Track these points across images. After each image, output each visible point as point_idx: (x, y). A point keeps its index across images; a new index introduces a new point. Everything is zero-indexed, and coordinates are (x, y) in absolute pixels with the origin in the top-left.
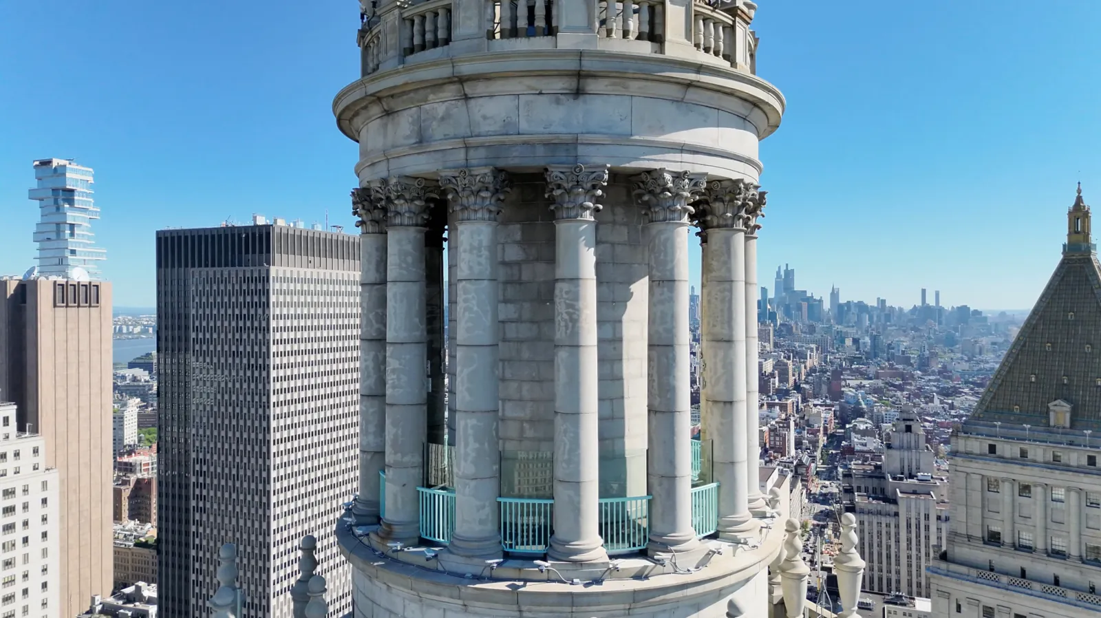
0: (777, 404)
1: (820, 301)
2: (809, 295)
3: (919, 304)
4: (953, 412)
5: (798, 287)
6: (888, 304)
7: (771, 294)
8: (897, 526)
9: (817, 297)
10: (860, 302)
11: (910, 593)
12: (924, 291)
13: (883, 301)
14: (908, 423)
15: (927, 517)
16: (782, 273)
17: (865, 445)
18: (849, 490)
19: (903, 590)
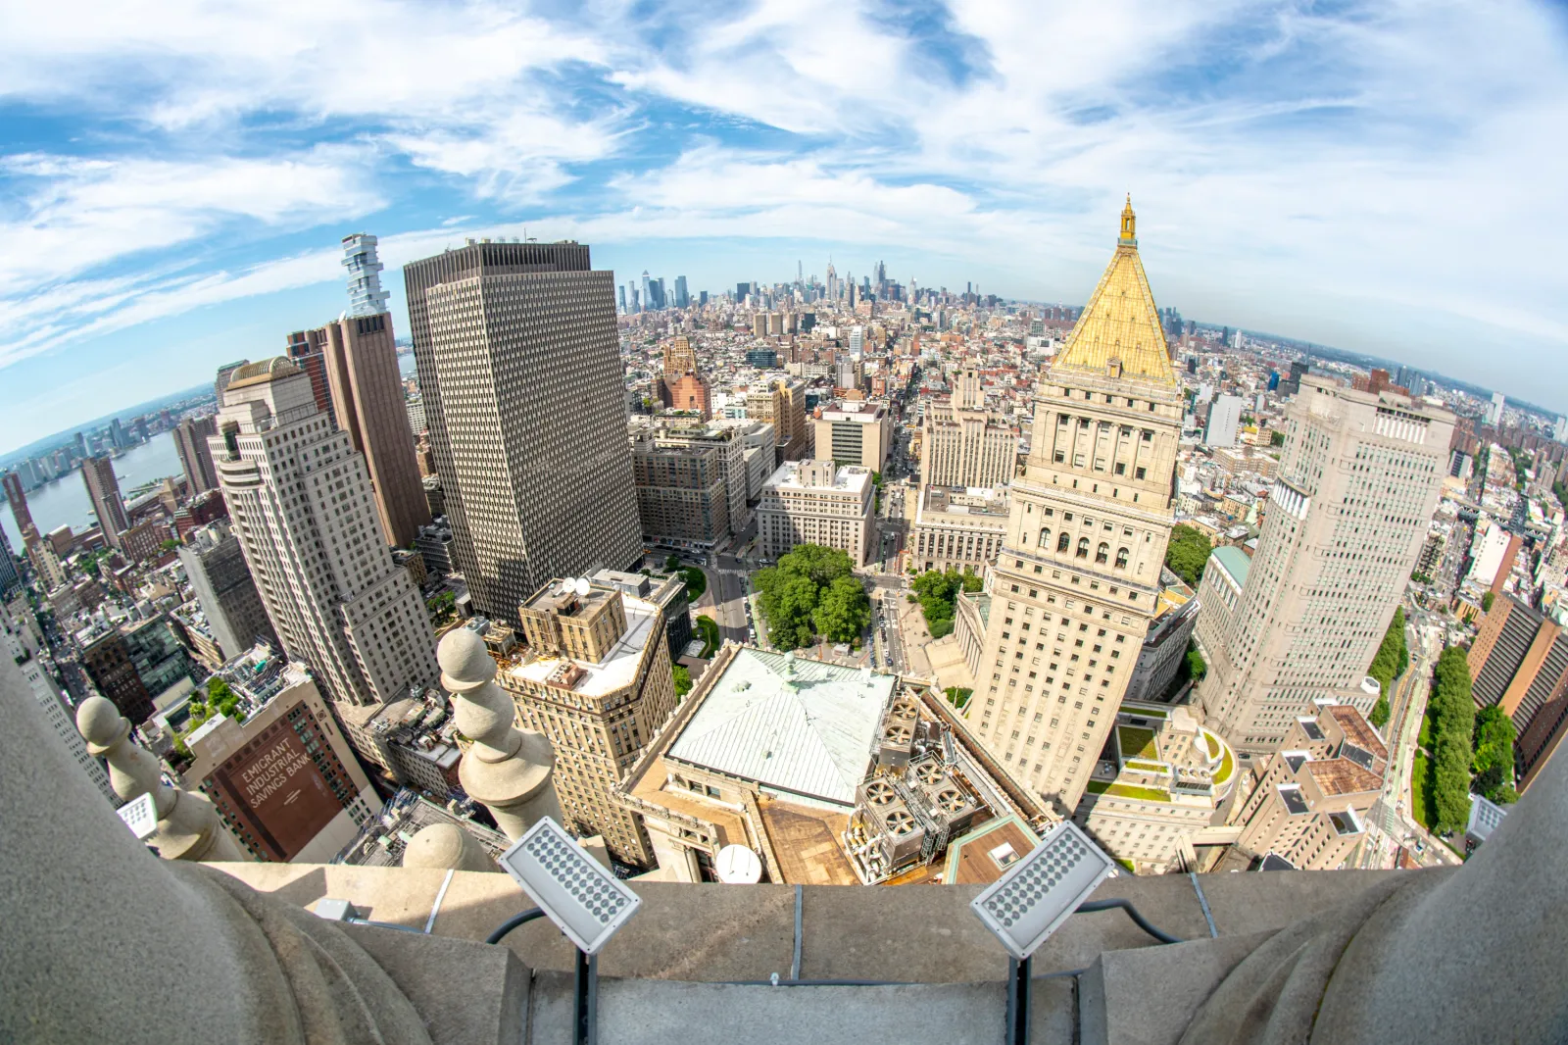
0: (877, 359)
1: (904, 287)
2: (896, 282)
3: (966, 291)
5: (889, 276)
6: (947, 291)
7: (871, 282)
8: (960, 442)
9: (902, 284)
11: (964, 484)
12: (969, 283)
13: (945, 289)
14: (970, 371)
16: (879, 266)
17: (936, 386)
18: (929, 418)
19: (960, 483)
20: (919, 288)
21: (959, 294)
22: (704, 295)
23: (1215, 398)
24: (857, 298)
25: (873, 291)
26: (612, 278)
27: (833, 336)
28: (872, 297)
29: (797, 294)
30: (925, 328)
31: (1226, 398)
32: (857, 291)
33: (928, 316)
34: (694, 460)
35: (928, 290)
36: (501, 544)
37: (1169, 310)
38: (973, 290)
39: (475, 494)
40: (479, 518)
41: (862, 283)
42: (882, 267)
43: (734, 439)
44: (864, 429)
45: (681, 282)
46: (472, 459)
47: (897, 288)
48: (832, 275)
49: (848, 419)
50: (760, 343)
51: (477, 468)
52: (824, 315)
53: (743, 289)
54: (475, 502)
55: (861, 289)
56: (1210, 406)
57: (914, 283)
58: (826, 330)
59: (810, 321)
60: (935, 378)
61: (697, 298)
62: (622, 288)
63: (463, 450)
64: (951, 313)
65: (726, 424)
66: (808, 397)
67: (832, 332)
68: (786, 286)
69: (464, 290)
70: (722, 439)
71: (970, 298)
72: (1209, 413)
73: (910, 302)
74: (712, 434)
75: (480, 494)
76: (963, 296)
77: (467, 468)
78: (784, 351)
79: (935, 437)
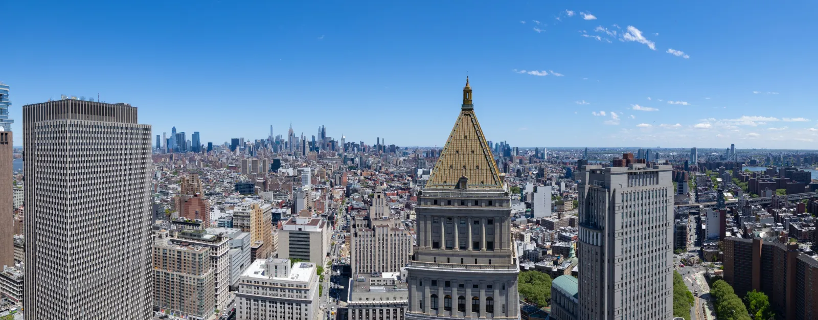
0: (320, 189)
1: (337, 142)
2: (332, 139)
3: (376, 144)
4: (391, 189)
5: (327, 135)
6: (364, 144)
7: (316, 139)
8: (375, 241)
9: (336, 140)
10: (353, 143)
11: (379, 271)
12: (378, 138)
13: (363, 143)
14: (379, 194)
15: (387, 235)
16: (321, 129)
17: (358, 205)
18: (354, 226)
19: (377, 270)
20: (346, 142)
21: (372, 145)
22: (210, 144)
23: (535, 190)
24: (307, 150)
25: (317, 145)
26: (150, 130)
27: (291, 174)
28: (317, 149)
29: (269, 146)
30: (351, 168)
31: (541, 189)
32: (307, 144)
33: (352, 160)
34: (194, 255)
35: (353, 144)
36: (54, 292)
37: (502, 143)
38: (381, 143)
39: (45, 254)
40: (44, 270)
41: (311, 140)
42: (323, 129)
43: (223, 241)
44: (311, 236)
45: (196, 136)
46: (48, 231)
47: (333, 142)
48: (291, 135)
49: (300, 229)
50: (243, 178)
51: (49, 237)
52: (286, 160)
53: (235, 142)
54: (43, 259)
55: (310, 143)
56: (533, 195)
57: (343, 139)
58: (287, 171)
59: (276, 165)
60: (357, 200)
61: (206, 145)
62: (158, 137)
63: (43, 224)
64: (367, 157)
65: (218, 231)
66: (274, 214)
67: (291, 172)
68: (262, 141)
69: (57, 126)
70: (215, 241)
71: (379, 147)
72: (533, 199)
73: (341, 151)
74: (207, 237)
75: (48, 255)
76: (375, 146)
77: (44, 235)
78: (259, 184)
79: (358, 239)
